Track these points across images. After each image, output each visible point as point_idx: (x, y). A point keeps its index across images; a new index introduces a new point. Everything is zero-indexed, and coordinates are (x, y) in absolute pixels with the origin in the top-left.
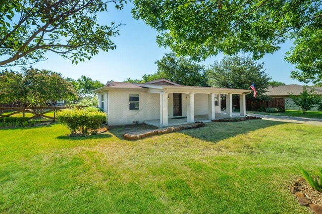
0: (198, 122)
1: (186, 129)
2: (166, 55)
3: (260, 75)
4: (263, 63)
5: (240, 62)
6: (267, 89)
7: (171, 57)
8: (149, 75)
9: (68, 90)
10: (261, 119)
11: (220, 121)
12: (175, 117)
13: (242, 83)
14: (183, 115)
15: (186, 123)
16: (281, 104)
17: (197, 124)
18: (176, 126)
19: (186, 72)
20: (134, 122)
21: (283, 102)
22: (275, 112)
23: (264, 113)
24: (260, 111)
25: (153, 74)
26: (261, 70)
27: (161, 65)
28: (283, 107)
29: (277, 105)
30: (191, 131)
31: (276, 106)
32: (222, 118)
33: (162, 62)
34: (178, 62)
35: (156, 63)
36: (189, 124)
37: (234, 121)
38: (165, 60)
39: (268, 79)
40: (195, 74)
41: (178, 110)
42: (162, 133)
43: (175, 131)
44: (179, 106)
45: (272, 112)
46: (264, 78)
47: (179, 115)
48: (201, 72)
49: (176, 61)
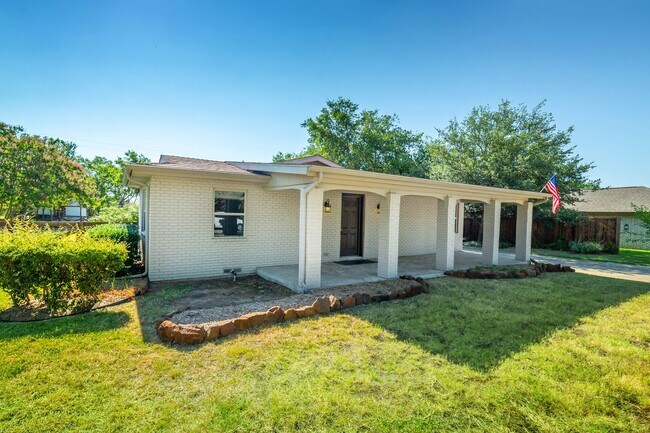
0: (410, 278)
1: (374, 300)
2: (331, 105)
3: (561, 159)
4: (571, 130)
5: (514, 124)
6: (580, 194)
7: (343, 110)
8: (289, 156)
9: (66, 181)
10: (573, 271)
11: (469, 275)
12: (344, 259)
13: (517, 176)
14: (367, 255)
15: (375, 279)
16: (609, 234)
17: (408, 285)
18: (343, 289)
19: (377, 148)
20: (226, 271)
21: (615, 228)
22: (595, 252)
23: (565, 254)
24: (554, 248)
25: (298, 153)
26: (564, 148)
27: (318, 129)
28: (614, 241)
29: (600, 234)
30: (392, 309)
31: (595, 239)
32: (473, 267)
33: (320, 121)
34: (358, 124)
35: (304, 125)
36: (383, 283)
37: (508, 277)
38: (327, 118)
39: (584, 169)
40: (397, 153)
41: (353, 239)
42: (297, 317)
43: (339, 308)
44: (355, 231)
45: (586, 253)
46: (571, 166)
47: (356, 254)
48: (412, 151)
49: (354, 120)
